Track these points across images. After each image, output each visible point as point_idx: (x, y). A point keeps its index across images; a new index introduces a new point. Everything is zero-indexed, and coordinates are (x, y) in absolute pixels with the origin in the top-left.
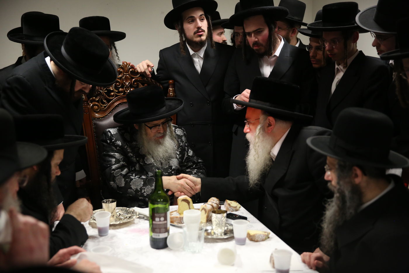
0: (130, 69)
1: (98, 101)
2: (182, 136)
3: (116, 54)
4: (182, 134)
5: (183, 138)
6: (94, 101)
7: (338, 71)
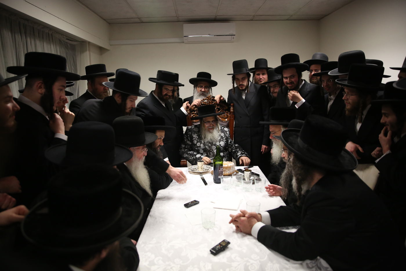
0: (211, 98)
1: (195, 114)
2: (227, 131)
3: (211, 92)
4: (227, 130)
5: (228, 132)
6: (194, 113)
7: (331, 99)
